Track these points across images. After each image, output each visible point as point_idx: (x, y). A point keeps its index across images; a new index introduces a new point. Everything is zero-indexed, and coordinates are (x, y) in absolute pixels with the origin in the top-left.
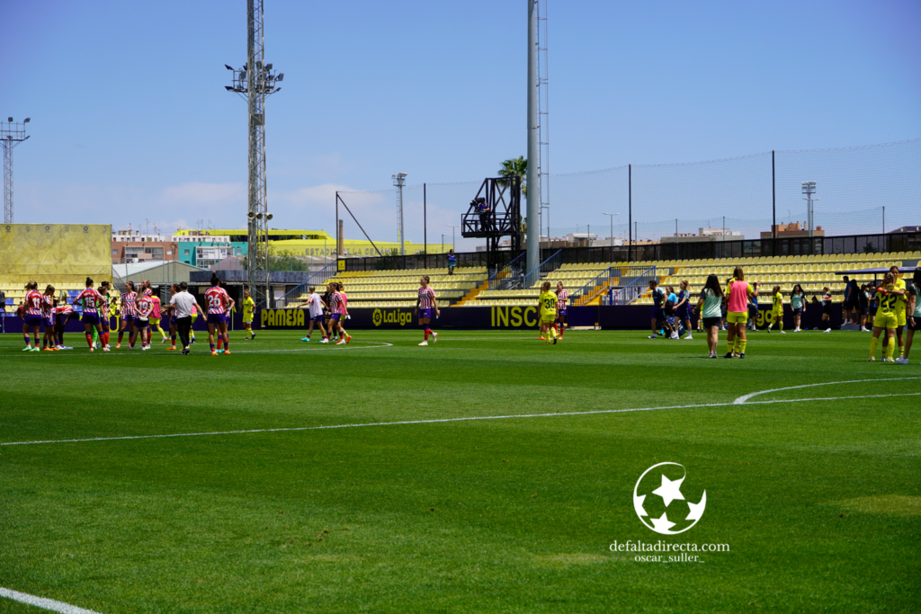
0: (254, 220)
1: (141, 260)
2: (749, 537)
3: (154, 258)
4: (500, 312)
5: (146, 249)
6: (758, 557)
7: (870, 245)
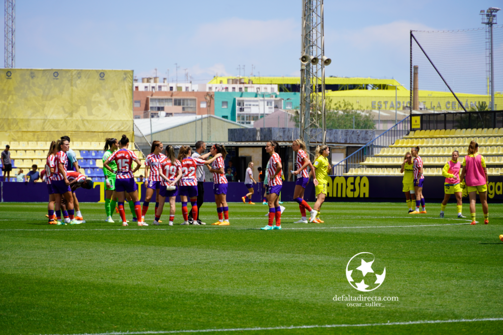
0: (308, 65)
1: (168, 115)
3: (185, 111)
5: (175, 100)
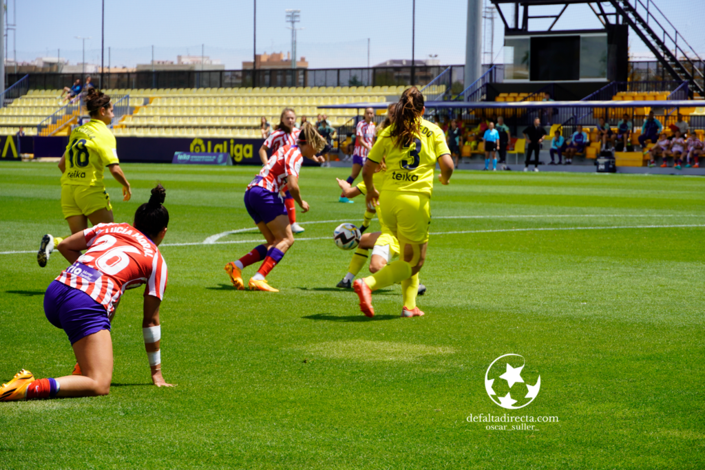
7: (355, 78)
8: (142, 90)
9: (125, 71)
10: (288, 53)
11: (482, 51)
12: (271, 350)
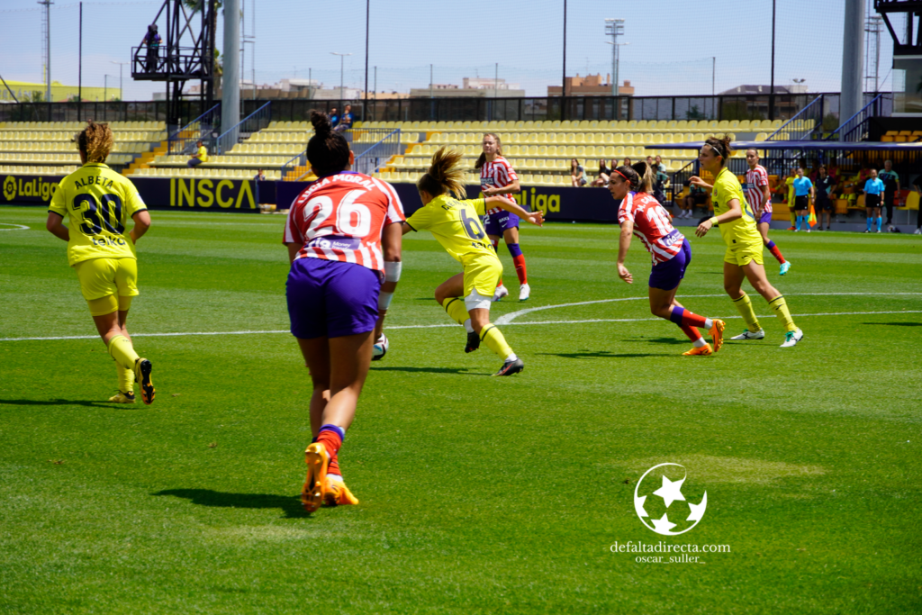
2: (500, 508)
4: (182, 186)
6: (511, 536)
7: (695, 109)
8: (417, 123)
9: (395, 97)
10: (608, 75)
11: (865, 75)
12: (582, 466)
